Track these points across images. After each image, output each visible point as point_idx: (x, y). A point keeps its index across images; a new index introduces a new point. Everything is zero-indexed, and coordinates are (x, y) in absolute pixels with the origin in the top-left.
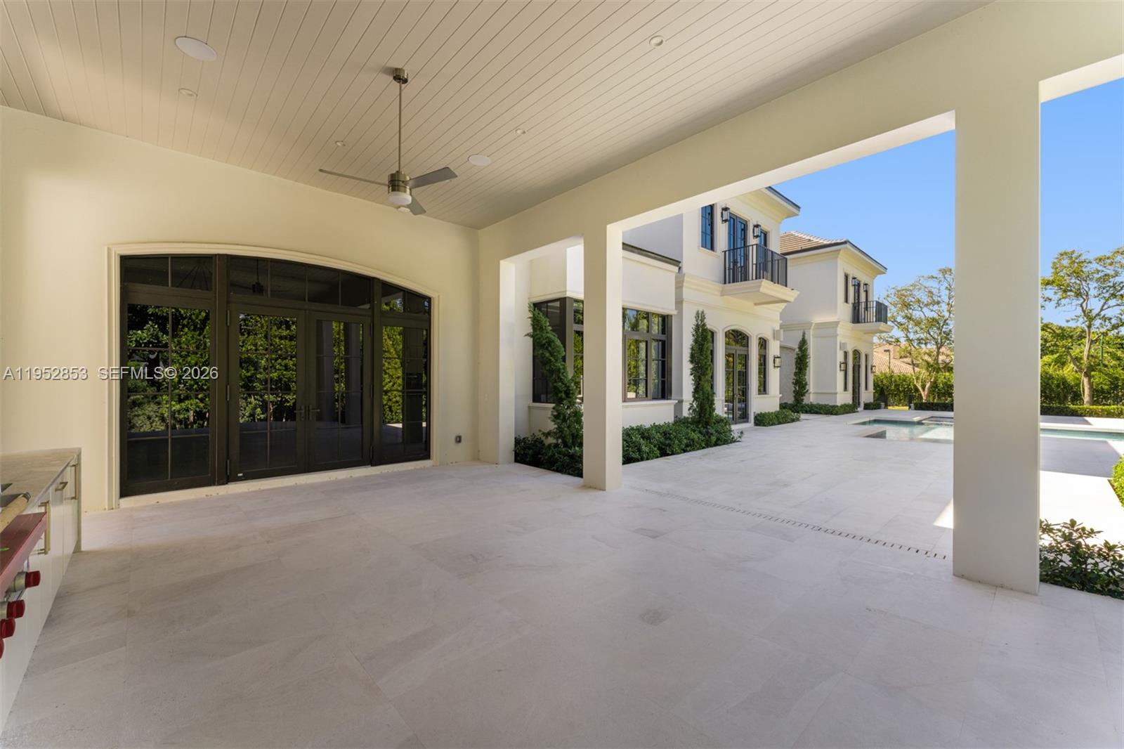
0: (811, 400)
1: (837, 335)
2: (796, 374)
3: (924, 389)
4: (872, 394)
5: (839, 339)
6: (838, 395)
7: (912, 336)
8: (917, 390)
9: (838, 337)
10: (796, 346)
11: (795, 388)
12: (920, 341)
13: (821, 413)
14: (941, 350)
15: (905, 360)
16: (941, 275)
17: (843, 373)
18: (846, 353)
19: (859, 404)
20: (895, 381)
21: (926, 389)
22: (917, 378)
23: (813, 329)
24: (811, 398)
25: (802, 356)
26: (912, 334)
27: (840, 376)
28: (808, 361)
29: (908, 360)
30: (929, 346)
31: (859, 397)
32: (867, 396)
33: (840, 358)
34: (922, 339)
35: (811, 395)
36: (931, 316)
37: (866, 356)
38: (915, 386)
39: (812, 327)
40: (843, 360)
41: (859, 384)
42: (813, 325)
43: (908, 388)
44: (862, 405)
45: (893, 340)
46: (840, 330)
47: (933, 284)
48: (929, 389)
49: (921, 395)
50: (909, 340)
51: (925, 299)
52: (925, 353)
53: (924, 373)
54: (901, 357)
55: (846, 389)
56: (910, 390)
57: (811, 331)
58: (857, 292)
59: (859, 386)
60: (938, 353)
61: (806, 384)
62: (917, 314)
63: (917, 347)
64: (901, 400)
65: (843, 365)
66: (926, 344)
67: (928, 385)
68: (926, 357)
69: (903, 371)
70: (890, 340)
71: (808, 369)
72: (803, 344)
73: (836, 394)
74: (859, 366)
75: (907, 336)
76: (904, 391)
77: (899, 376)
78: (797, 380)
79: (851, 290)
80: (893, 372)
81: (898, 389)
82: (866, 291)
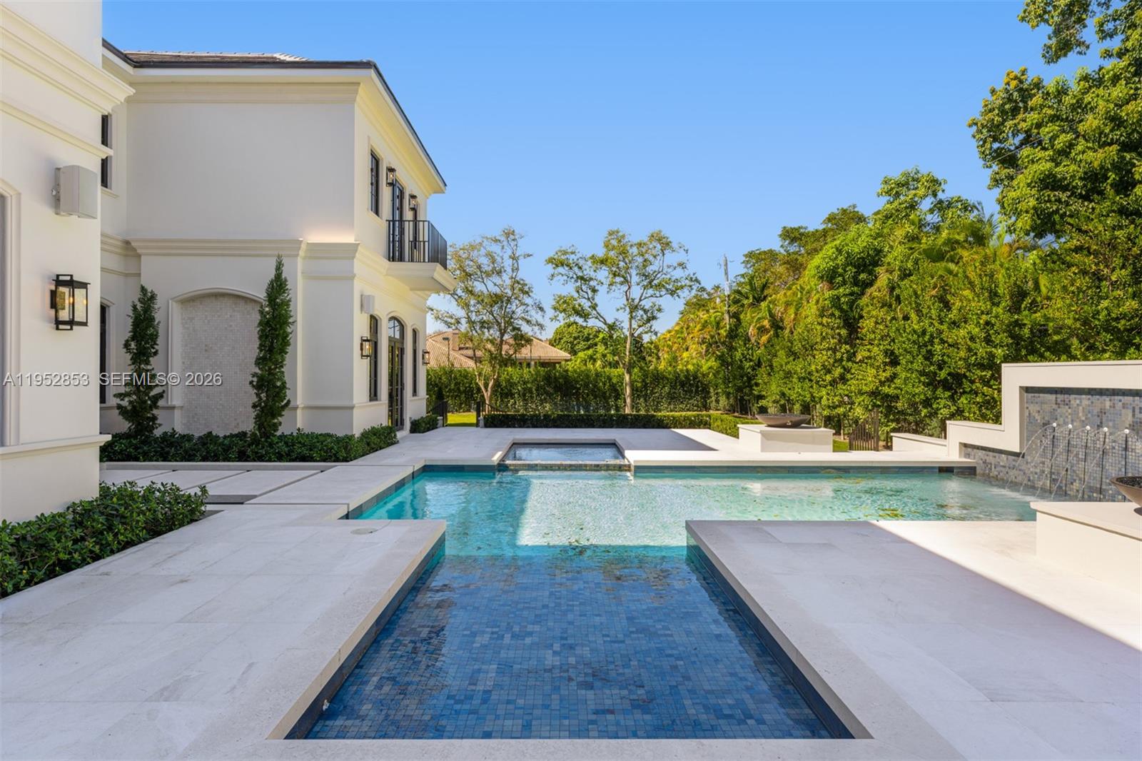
0: (299, 425)
1: (351, 277)
2: (260, 361)
3: (487, 391)
4: (424, 402)
5: (358, 286)
6: (355, 411)
7: (474, 317)
8: (479, 390)
9: (356, 282)
10: (261, 294)
11: (258, 395)
12: (482, 323)
13: (311, 459)
14: (504, 338)
15: (465, 352)
16: (503, 238)
17: (366, 362)
18: (374, 321)
19: (402, 423)
20: (455, 378)
21: (489, 389)
22: (480, 374)
23: (304, 258)
24: (297, 421)
25: (274, 318)
26: (474, 314)
27: (361, 369)
28: (289, 330)
29: (470, 353)
30: (491, 331)
31: (402, 409)
32: (416, 406)
33: (361, 327)
34: (484, 322)
35: (299, 412)
36: (494, 291)
37: (415, 332)
38: (477, 384)
39: (302, 253)
40: (367, 335)
41: (402, 384)
42: (303, 246)
43: (469, 387)
44: (408, 425)
45: (453, 321)
46: (358, 266)
47: (495, 248)
48: (492, 388)
49: (483, 396)
50: (470, 321)
51: (487, 267)
52: (488, 340)
53: (487, 369)
54: (460, 349)
55: (374, 395)
56: (471, 390)
57: (299, 260)
58: (398, 206)
59: (402, 389)
60: (502, 341)
61: (284, 386)
62: (479, 287)
63: (479, 331)
64: (461, 404)
65: (367, 346)
66: (489, 329)
67: (491, 384)
68: (489, 346)
69: (465, 366)
70: (449, 320)
71: (289, 349)
72: (278, 287)
73: (352, 408)
74: (402, 351)
75: (469, 317)
76: (464, 391)
77: (459, 371)
78: (261, 379)
79: (386, 193)
80: (453, 365)
81: (459, 389)
82: (414, 210)
